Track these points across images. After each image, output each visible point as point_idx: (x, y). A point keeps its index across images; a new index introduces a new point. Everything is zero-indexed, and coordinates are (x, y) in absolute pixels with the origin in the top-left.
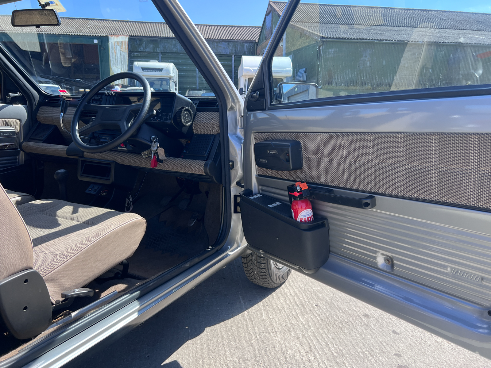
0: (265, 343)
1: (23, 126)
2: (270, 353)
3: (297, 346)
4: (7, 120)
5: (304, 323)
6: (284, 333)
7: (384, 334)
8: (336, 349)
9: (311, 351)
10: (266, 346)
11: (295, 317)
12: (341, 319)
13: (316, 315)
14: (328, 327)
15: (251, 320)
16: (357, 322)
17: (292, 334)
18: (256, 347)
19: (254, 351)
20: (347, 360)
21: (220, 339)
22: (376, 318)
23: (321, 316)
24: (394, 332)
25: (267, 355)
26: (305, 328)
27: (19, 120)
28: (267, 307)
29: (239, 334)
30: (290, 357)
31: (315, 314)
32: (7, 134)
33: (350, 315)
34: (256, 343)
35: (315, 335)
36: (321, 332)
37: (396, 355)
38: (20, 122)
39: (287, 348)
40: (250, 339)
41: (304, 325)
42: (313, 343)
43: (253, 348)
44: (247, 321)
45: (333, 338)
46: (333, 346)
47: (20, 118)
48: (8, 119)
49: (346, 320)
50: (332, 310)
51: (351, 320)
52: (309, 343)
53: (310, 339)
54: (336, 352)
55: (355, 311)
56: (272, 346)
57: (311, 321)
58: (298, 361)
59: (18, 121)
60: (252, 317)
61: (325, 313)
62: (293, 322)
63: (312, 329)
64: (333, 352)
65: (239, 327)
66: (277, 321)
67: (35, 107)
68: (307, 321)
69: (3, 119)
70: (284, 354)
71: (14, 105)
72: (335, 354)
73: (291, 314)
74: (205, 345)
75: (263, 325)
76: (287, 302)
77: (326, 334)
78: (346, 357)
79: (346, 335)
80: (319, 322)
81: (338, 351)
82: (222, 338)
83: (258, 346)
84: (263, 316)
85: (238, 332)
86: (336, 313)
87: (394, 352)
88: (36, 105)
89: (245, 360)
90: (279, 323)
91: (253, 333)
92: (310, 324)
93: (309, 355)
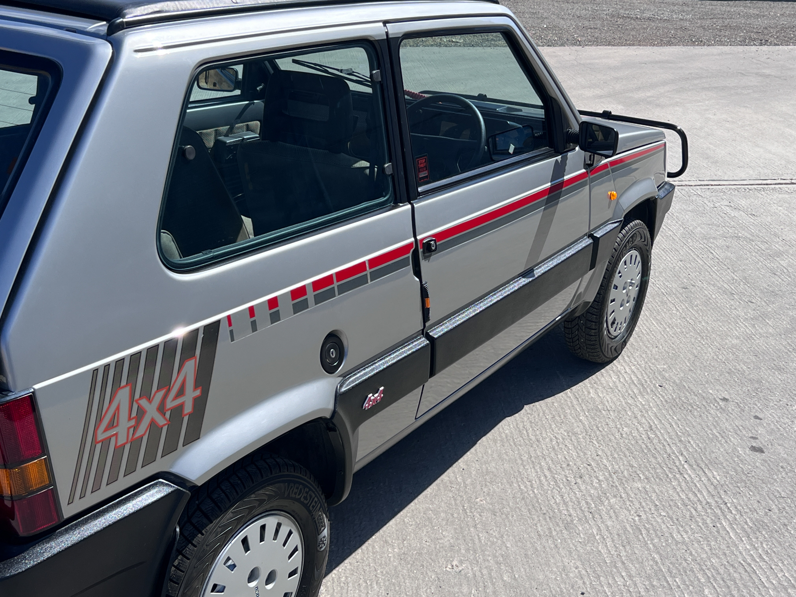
0: (596, 420)
1: (262, 129)
2: (604, 430)
3: (634, 424)
4: (249, 123)
5: (643, 403)
6: (619, 412)
7: (744, 418)
8: (681, 430)
9: (652, 430)
10: (598, 423)
11: (631, 397)
12: (692, 401)
13: (660, 396)
14: (674, 408)
15: (576, 397)
16: (712, 405)
17: (628, 413)
18: (586, 423)
19: (584, 426)
20: (693, 439)
21: (541, 414)
22: (737, 403)
23: (666, 397)
24: (756, 417)
25: (600, 431)
26: (645, 409)
27: (259, 120)
28: (595, 385)
29: (563, 410)
30: (626, 433)
31: (658, 395)
33: (704, 398)
34: (586, 419)
35: (656, 415)
36: (665, 414)
37: (752, 437)
39: (623, 426)
40: (578, 416)
41: (643, 405)
42: (654, 423)
43: (583, 424)
44: (572, 397)
45: (678, 420)
46: (679, 427)
47: (260, 118)
48: (250, 121)
49: (697, 403)
50: (681, 392)
51: (704, 403)
52: (649, 423)
53: (651, 419)
54: (680, 432)
55: (711, 394)
56: (605, 423)
57: (653, 401)
58: (635, 438)
59: (258, 122)
60: (576, 394)
61: (671, 395)
62: (629, 402)
63: (653, 410)
64: (678, 431)
65: (562, 404)
66: (609, 399)
68: (648, 401)
69: (245, 122)
70: (619, 431)
71: (256, 101)
72: (679, 434)
73: (627, 394)
74: (526, 419)
75: (592, 403)
76: (621, 380)
77: (670, 415)
78: (692, 437)
79: (695, 418)
80: (662, 403)
81: (684, 431)
82: (544, 413)
83: (588, 423)
84: (591, 394)
85: (562, 408)
86: (686, 394)
87: (750, 435)
89: (575, 434)
90: (612, 402)
91: (581, 410)
92: (651, 405)
93: (649, 433)
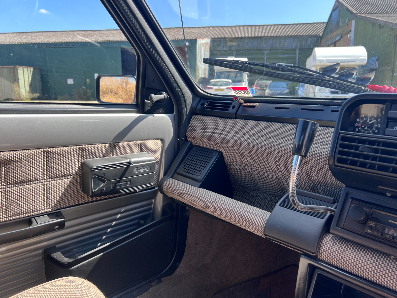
1: (166, 151)
4: (143, 141)
27: (162, 140)
32: (143, 170)
38: (162, 143)
47: (162, 137)
48: (145, 140)
59: (160, 142)
67: (185, 116)
69: (137, 141)
71: (155, 115)
88: (187, 113)
